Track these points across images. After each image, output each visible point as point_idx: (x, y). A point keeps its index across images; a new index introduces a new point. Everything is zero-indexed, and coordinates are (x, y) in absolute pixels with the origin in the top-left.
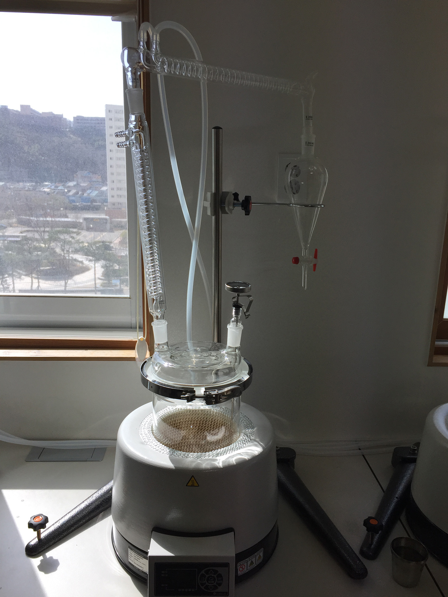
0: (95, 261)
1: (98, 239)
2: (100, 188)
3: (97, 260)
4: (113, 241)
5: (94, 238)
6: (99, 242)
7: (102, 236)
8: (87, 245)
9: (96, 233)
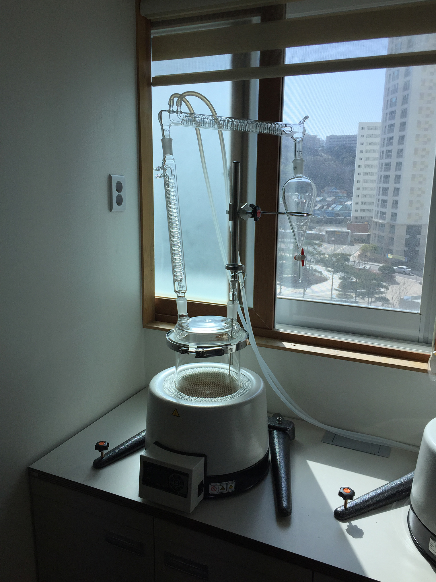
0: (333, 272)
1: (338, 251)
2: (345, 203)
3: (335, 272)
4: (352, 254)
5: (334, 250)
6: (339, 254)
7: (342, 248)
8: (327, 256)
9: (336, 246)
